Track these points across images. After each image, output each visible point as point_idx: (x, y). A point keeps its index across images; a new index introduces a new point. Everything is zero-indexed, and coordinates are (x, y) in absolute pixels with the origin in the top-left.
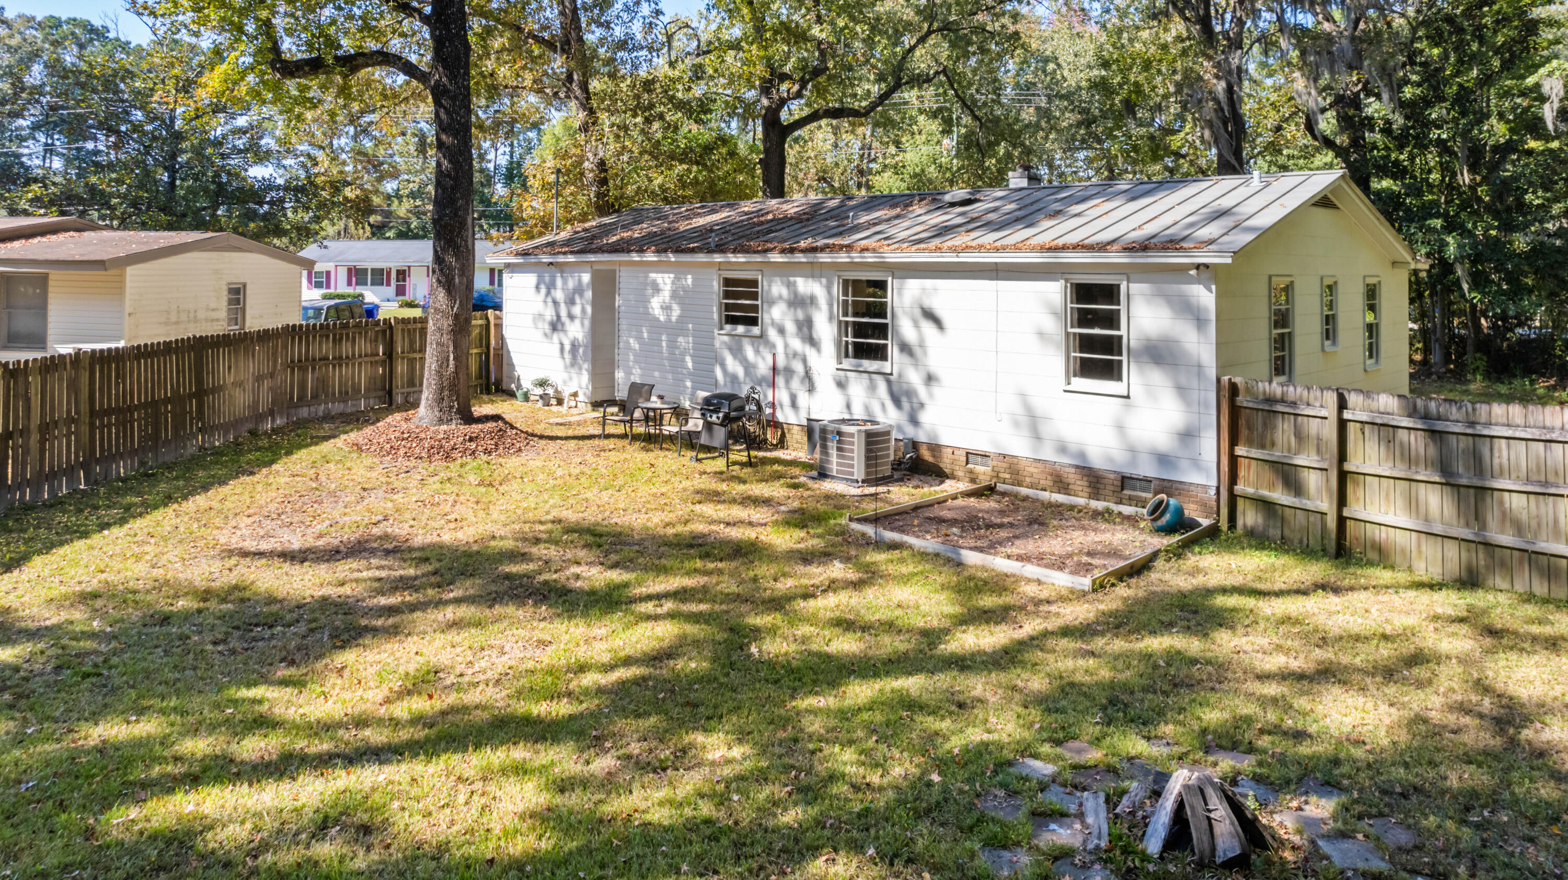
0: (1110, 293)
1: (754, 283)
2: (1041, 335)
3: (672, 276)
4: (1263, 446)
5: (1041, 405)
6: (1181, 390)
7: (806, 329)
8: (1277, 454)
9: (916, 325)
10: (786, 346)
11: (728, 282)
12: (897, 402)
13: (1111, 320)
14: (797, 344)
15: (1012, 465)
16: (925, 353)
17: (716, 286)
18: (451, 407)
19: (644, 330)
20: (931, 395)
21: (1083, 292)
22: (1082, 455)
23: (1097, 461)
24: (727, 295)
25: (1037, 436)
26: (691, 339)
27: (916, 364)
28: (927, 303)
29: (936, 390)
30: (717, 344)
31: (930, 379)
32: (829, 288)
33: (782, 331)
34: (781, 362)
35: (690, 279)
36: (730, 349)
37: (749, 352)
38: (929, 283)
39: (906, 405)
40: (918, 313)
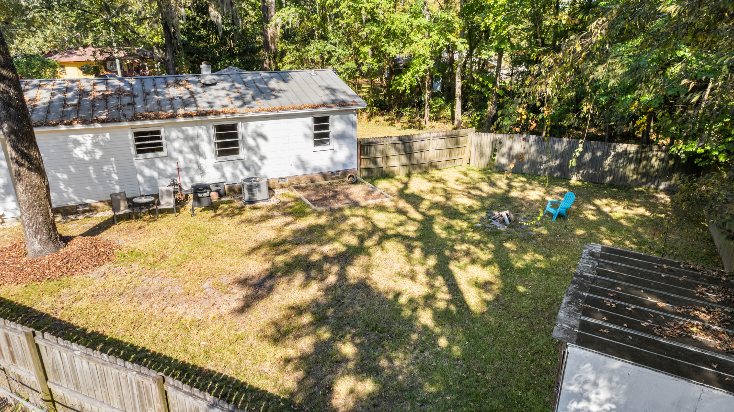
0: (326, 119)
1: (158, 132)
2: (306, 136)
3: (92, 135)
4: (367, 155)
5: (305, 158)
6: (348, 145)
7: (196, 150)
8: (371, 156)
9: (254, 139)
10: (184, 158)
11: (136, 134)
12: (248, 169)
13: (326, 127)
14: (191, 156)
15: (297, 178)
16: (259, 149)
17: (131, 137)
18: (57, 238)
19: (70, 167)
20: (263, 164)
21: (317, 120)
22: (320, 169)
23: (325, 170)
24: (137, 140)
25: (304, 168)
26: (114, 166)
27: (256, 153)
28: (259, 130)
29: (265, 161)
30: (136, 165)
31: (262, 158)
32: (208, 130)
33: (181, 152)
34: (182, 164)
35: (108, 136)
36: (146, 165)
37: (161, 165)
38: (259, 123)
39: (251, 168)
40: (254, 135)
